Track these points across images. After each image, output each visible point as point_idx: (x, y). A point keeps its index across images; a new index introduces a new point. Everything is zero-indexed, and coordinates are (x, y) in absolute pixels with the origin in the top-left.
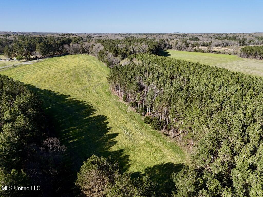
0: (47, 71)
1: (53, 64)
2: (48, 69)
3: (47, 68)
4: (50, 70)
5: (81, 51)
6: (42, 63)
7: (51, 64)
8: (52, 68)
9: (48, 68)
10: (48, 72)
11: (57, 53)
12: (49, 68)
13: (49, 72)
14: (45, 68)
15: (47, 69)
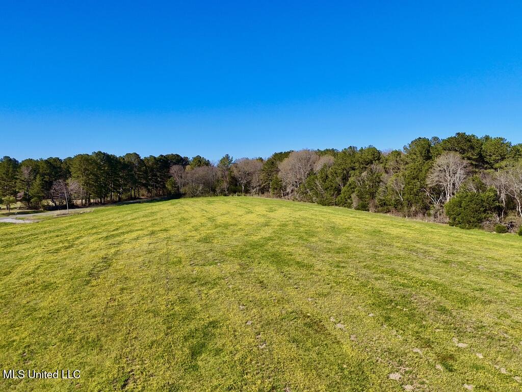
0: (102, 253)
1: (137, 221)
2: (110, 241)
3: (105, 234)
4: (126, 247)
5: (225, 185)
6: (80, 218)
7: (123, 221)
8: (134, 235)
9: (107, 238)
10: (105, 259)
11: (143, 195)
12: (113, 236)
13: (119, 264)
14: (91, 239)
15: (103, 243)
